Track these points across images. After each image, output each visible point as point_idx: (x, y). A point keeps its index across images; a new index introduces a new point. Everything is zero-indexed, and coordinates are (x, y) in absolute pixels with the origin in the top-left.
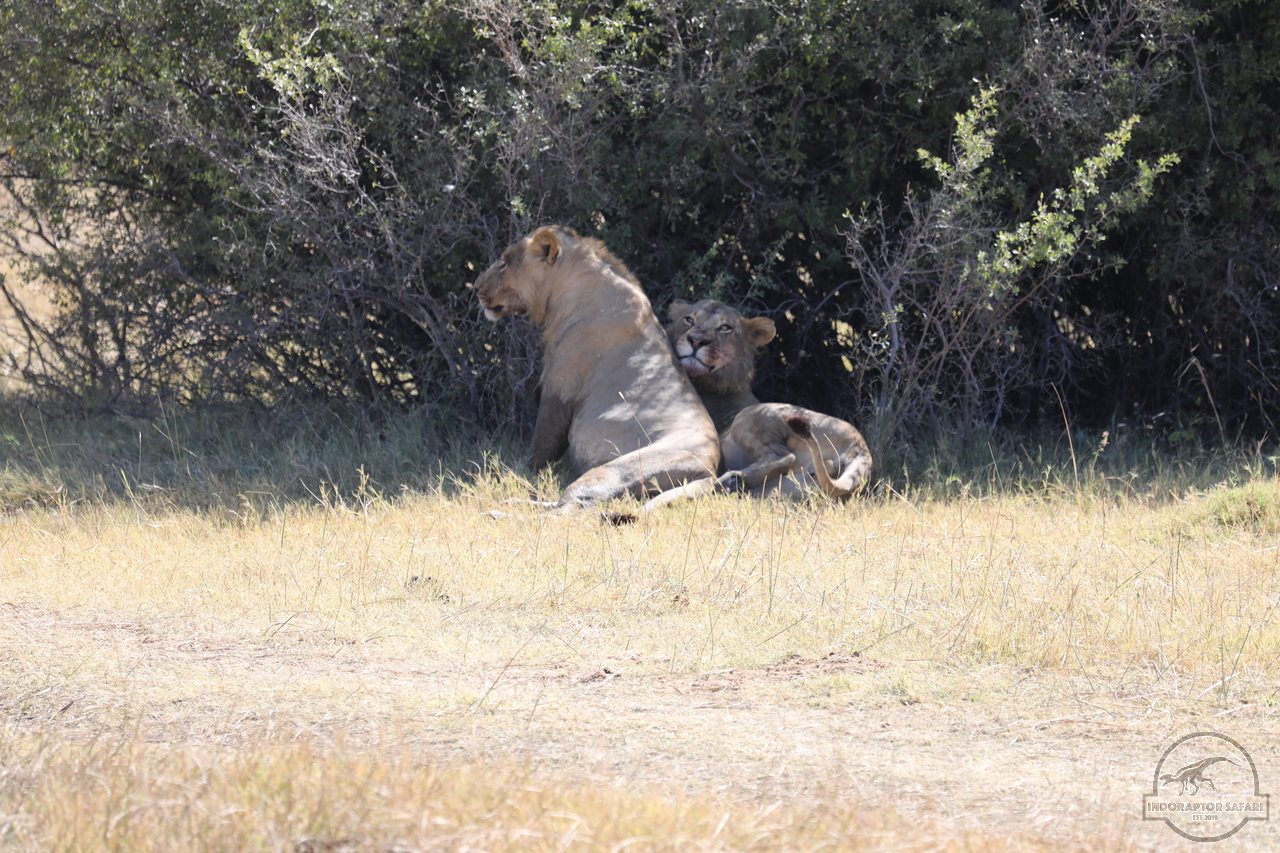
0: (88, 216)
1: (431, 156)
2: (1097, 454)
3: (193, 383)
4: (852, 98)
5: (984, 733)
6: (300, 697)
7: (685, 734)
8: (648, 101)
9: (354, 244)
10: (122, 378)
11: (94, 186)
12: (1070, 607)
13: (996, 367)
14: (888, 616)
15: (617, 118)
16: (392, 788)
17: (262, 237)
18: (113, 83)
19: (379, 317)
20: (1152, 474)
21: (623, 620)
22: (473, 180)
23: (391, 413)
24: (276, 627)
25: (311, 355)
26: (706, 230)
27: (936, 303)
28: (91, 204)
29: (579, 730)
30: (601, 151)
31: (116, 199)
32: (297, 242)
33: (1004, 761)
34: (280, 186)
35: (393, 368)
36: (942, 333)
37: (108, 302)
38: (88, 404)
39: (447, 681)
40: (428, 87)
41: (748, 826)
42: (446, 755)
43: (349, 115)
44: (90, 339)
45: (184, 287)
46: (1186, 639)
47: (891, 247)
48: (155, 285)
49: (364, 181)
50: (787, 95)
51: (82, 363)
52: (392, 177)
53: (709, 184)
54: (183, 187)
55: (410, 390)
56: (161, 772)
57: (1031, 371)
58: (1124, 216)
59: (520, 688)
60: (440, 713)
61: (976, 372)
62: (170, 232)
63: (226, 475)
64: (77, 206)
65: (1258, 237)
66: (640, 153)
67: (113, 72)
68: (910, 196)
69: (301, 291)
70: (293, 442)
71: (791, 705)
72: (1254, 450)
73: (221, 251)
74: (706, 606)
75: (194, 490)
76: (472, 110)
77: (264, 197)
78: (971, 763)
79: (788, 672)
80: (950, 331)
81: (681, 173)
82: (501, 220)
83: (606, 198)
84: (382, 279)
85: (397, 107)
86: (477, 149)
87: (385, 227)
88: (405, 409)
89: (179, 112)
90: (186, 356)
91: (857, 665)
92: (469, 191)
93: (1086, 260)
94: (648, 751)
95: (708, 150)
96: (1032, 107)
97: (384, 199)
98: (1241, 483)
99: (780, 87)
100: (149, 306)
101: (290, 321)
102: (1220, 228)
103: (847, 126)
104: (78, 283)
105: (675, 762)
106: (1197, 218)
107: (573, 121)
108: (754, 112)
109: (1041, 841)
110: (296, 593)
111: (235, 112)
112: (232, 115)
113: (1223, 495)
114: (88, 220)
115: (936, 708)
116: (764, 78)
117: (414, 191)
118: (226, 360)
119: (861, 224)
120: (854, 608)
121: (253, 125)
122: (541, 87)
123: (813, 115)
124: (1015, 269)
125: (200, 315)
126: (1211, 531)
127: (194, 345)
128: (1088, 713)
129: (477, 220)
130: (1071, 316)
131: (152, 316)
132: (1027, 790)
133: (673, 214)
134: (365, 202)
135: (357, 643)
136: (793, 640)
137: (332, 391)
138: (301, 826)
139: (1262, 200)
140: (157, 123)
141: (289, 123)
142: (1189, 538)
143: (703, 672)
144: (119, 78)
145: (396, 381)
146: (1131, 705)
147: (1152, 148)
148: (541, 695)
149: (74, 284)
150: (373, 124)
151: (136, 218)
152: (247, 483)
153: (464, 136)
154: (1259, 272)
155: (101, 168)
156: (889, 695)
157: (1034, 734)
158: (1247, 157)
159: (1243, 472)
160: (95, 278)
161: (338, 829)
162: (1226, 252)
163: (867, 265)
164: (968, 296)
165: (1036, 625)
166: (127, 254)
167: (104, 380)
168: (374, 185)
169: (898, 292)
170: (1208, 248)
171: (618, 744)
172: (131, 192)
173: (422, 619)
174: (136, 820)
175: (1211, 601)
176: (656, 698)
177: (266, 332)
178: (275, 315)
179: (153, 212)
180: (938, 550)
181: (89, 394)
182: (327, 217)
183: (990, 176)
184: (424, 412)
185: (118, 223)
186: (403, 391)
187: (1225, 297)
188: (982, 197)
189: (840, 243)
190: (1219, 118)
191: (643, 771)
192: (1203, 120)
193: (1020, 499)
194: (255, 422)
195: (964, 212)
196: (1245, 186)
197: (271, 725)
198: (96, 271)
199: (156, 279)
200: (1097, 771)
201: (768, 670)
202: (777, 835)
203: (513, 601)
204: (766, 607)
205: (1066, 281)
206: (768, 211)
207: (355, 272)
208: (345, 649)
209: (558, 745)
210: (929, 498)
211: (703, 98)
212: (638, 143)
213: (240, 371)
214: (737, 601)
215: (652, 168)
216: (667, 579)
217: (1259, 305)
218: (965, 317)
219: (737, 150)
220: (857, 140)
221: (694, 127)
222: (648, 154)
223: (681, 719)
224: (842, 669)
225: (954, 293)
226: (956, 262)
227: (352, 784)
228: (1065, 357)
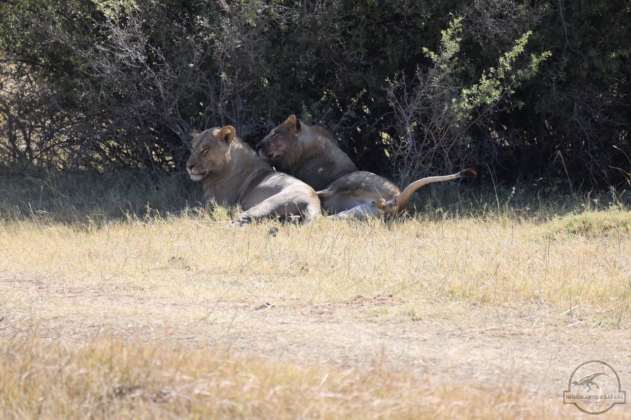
0: (12, 78)
1: (182, 50)
2: (509, 198)
3: (64, 161)
4: (390, 22)
5: (453, 335)
6: (116, 316)
7: (306, 335)
8: (290, 23)
9: (144, 93)
10: (28, 158)
11: (15, 63)
12: (496, 273)
13: (460, 155)
14: (406, 277)
15: (274, 31)
16: (162, 361)
17: (98, 89)
18: (24, 12)
19: (156, 129)
20: (536, 208)
21: (276, 279)
22: (203, 62)
23: (162, 176)
24: (105, 282)
25: (122, 147)
26: (318, 87)
27: (431, 123)
28: (13, 72)
29: (254, 332)
30: (266, 48)
31: (26, 70)
32: (115, 91)
33: (463, 349)
34: (107, 64)
35: (163, 154)
36: (434, 138)
37: (21, 121)
38: (12, 171)
39: (189, 309)
40: (181, 15)
41: (337, 381)
42: (189, 345)
43: (141, 29)
44: (13, 139)
45: (59, 113)
46: (552, 289)
47: (409, 96)
48: (45, 112)
49: (149, 61)
50: (358, 20)
51: (9, 151)
52: (163, 60)
53: (319, 64)
54: (59, 64)
55: (171, 165)
56: (47, 353)
57: (478, 157)
58: (524, 81)
59: (225, 312)
60: (186, 324)
61: (450, 157)
62: (52, 86)
63: (80, 206)
64: (6, 73)
65: (589, 92)
66: (285, 49)
67: (24, 6)
68: (419, 71)
69: (118, 116)
70: (113, 190)
71: (359, 321)
72: (587, 196)
73: (78, 95)
74: (317, 272)
75: (64, 214)
76: (202, 27)
77: (99, 69)
78: (446, 350)
79: (357, 305)
80: (438, 137)
81: (306, 59)
82: (217, 81)
83: (268, 71)
84: (157, 110)
85: (165, 25)
86: (205, 47)
87: (160, 84)
88: (169, 175)
89: (57, 26)
90: (61, 147)
91: (391, 301)
92: (201, 67)
93: (505, 103)
94: (288, 343)
95: (319, 47)
96: (479, 27)
97: (158, 71)
98: (580, 213)
99: (355, 16)
100: (42, 123)
101: (112, 130)
102: (571, 87)
103: (387, 36)
104: (7, 111)
105: (301, 348)
106: (559, 82)
107: (252, 33)
108: (342, 28)
109: (481, 388)
110: (115, 265)
111: (85, 27)
112: (83, 28)
113: (572, 218)
114: (12, 80)
115: (430, 323)
116: (347, 12)
117: (173, 67)
118: (80, 150)
119: (394, 84)
120: (389, 273)
121: (94, 33)
122: (236, 15)
123: (371, 30)
124: (470, 107)
125: (67, 127)
126: (565, 236)
127: (64, 142)
128: (504, 325)
129: (205, 81)
130: (497, 131)
131: (44, 128)
132: (474, 363)
133: (302, 79)
134: (149, 72)
135: (145, 290)
136: (360, 289)
137: (133, 165)
138: (116, 379)
139: (591, 73)
140: (46, 32)
141: (112, 33)
142: (554, 239)
143: (315, 305)
144: (27, 10)
145: (164, 161)
146: (525, 321)
147: (537, 47)
148: (235, 316)
149: (5, 111)
150: (153, 33)
151: (36, 79)
152: (90, 210)
153: (198, 40)
154: (589, 109)
155: (18, 54)
156: (407, 316)
157: (478, 335)
158: (584, 52)
159: (581, 207)
160: (15, 109)
161: (135, 381)
162: (573, 99)
163: (397, 104)
164: (447, 121)
165: (479, 282)
166: (31, 97)
167: (19, 159)
168: (154, 63)
169: (412, 118)
170: (564, 97)
171: (273, 340)
172: (33, 66)
173: (177, 278)
174: (35, 376)
175: (565, 270)
176: (292, 317)
177: (100, 136)
178: (105, 127)
179: (44, 76)
180: (431, 245)
181: (12, 166)
182: (130, 79)
183: (458, 61)
184: (178, 176)
185: (26, 82)
186: (168, 165)
187: (573, 121)
188: (454, 72)
189: (384, 94)
190: (570, 33)
191: (286, 353)
192: (562, 34)
193: (472, 220)
194: (95, 180)
195: (445, 79)
196: (583, 66)
197: (102, 330)
198: (16, 105)
199: (46, 109)
200: (508, 354)
201: (347, 303)
202: (352, 384)
203: (221, 270)
204: (347, 272)
205: (495, 113)
206: (349, 77)
207: (144, 106)
208: (139, 292)
209: (243, 340)
210: (427, 220)
211: (316, 22)
212: (284, 44)
213: (87, 155)
214: (332, 270)
215: (291, 56)
216: (298, 259)
217: (589, 125)
218: (445, 130)
219: (333, 48)
220: (392, 43)
221: (312, 36)
222: (289, 49)
223: (304, 328)
224: (384, 303)
225: (440, 119)
226: (441, 104)
227: (142, 359)
228: (495, 150)
